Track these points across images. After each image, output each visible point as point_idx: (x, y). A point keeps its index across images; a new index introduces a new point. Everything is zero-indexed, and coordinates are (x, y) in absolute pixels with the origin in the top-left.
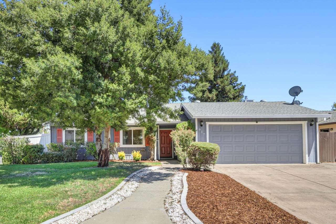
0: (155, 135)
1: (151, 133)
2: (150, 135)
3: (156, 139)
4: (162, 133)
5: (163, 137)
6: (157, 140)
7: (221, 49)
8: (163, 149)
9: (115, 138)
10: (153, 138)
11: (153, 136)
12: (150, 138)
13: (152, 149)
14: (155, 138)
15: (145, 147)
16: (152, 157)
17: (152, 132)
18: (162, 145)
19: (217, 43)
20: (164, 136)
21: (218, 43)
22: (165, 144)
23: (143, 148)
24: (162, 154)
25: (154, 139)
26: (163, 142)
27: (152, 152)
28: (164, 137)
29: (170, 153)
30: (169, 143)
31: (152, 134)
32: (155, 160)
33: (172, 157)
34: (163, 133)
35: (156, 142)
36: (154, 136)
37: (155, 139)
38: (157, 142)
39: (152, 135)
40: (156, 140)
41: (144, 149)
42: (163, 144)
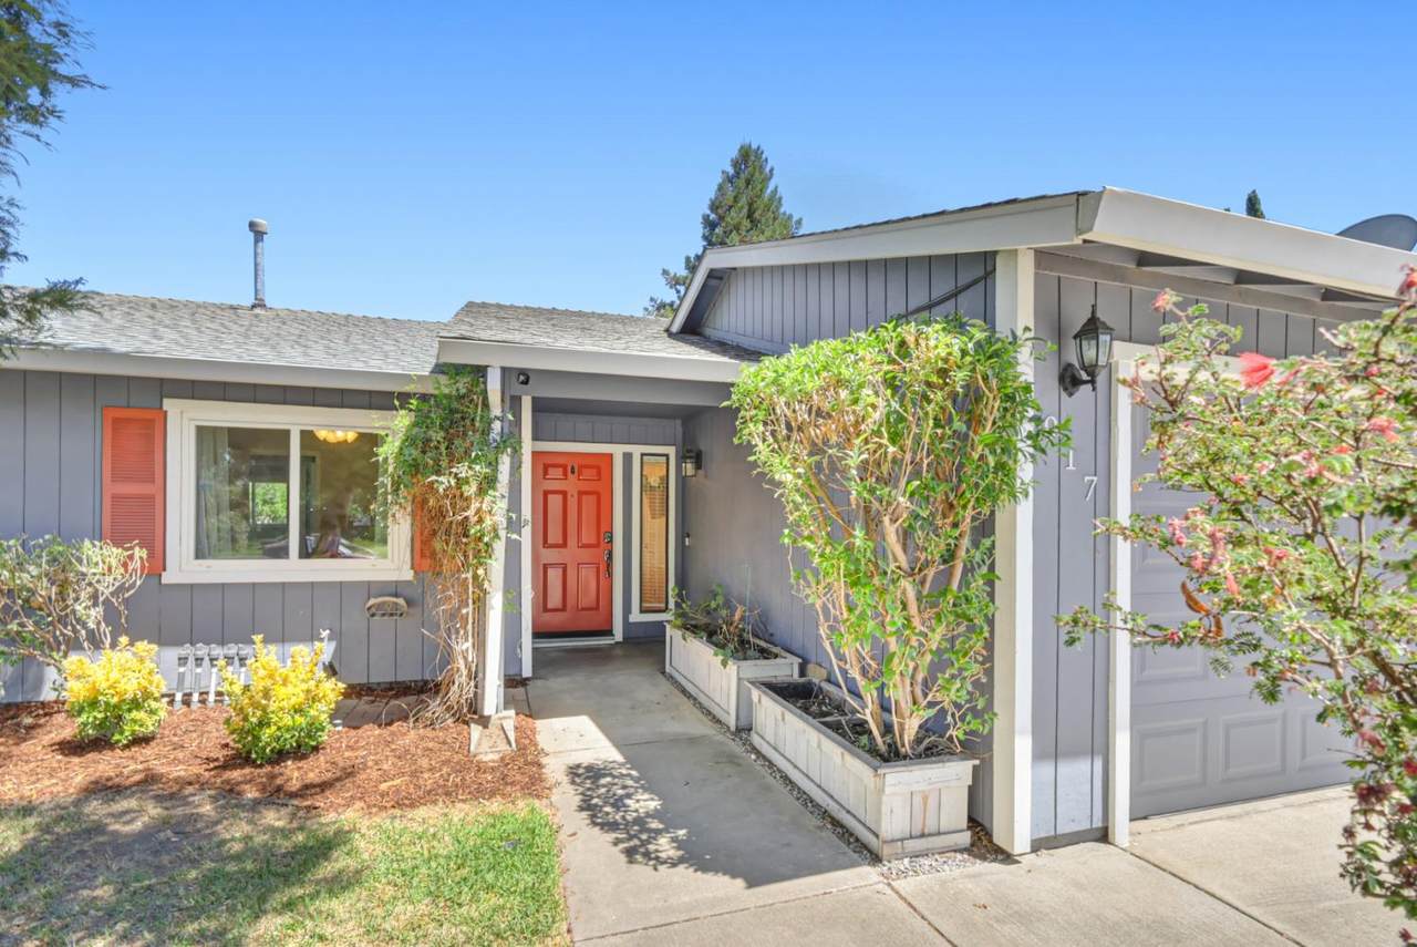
0: (489, 482)
1: (452, 460)
2: (445, 481)
3: (501, 520)
4: (546, 473)
5: (555, 502)
6: (514, 525)
7: (768, 169)
8: (554, 576)
9: (116, 498)
10: (475, 505)
11: (470, 490)
12: (442, 514)
13: (465, 619)
14: (495, 508)
15: (408, 575)
16: (460, 690)
17: (467, 453)
18: (550, 556)
19: (754, 146)
20: (564, 494)
21: (759, 148)
22: (564, 545)
23: (395, 589)
24: (546, 610)
25: (480, 521)
26: (555, 535)
27: (464, 646)
28: (560, 497)
29: (597, 608)
30: (593, 541)
31: (462, 470)
32: (484, 722)
33: (609, 633)
34: (555, 473)
35: (499, 548)
36: (481, 492)
37: (488, 522)
38: (513, 549)
39: (461, 482)
40: (502, 533)
41: (401, 601)
42: (556, 546)
